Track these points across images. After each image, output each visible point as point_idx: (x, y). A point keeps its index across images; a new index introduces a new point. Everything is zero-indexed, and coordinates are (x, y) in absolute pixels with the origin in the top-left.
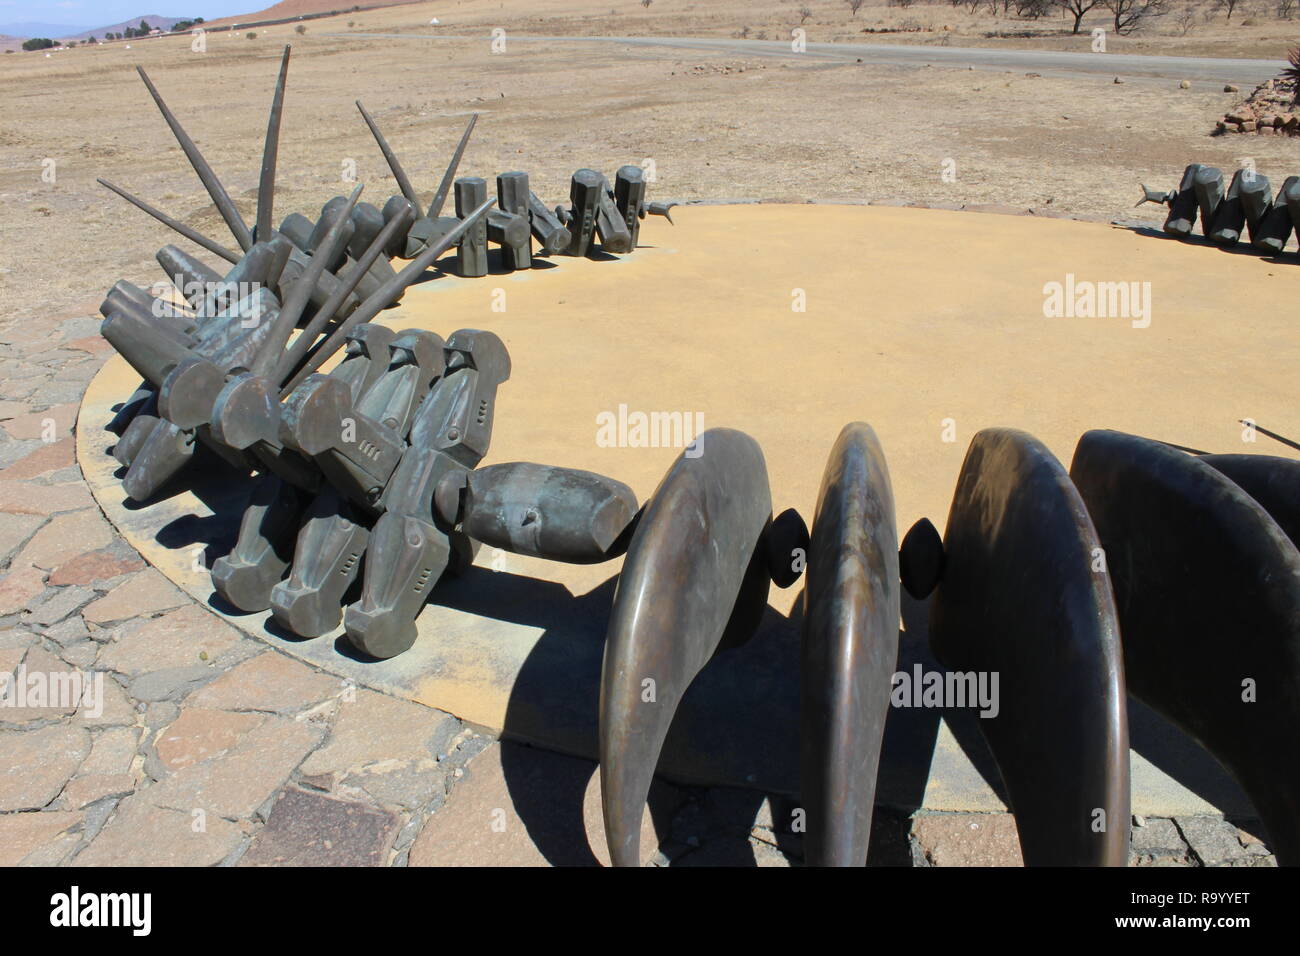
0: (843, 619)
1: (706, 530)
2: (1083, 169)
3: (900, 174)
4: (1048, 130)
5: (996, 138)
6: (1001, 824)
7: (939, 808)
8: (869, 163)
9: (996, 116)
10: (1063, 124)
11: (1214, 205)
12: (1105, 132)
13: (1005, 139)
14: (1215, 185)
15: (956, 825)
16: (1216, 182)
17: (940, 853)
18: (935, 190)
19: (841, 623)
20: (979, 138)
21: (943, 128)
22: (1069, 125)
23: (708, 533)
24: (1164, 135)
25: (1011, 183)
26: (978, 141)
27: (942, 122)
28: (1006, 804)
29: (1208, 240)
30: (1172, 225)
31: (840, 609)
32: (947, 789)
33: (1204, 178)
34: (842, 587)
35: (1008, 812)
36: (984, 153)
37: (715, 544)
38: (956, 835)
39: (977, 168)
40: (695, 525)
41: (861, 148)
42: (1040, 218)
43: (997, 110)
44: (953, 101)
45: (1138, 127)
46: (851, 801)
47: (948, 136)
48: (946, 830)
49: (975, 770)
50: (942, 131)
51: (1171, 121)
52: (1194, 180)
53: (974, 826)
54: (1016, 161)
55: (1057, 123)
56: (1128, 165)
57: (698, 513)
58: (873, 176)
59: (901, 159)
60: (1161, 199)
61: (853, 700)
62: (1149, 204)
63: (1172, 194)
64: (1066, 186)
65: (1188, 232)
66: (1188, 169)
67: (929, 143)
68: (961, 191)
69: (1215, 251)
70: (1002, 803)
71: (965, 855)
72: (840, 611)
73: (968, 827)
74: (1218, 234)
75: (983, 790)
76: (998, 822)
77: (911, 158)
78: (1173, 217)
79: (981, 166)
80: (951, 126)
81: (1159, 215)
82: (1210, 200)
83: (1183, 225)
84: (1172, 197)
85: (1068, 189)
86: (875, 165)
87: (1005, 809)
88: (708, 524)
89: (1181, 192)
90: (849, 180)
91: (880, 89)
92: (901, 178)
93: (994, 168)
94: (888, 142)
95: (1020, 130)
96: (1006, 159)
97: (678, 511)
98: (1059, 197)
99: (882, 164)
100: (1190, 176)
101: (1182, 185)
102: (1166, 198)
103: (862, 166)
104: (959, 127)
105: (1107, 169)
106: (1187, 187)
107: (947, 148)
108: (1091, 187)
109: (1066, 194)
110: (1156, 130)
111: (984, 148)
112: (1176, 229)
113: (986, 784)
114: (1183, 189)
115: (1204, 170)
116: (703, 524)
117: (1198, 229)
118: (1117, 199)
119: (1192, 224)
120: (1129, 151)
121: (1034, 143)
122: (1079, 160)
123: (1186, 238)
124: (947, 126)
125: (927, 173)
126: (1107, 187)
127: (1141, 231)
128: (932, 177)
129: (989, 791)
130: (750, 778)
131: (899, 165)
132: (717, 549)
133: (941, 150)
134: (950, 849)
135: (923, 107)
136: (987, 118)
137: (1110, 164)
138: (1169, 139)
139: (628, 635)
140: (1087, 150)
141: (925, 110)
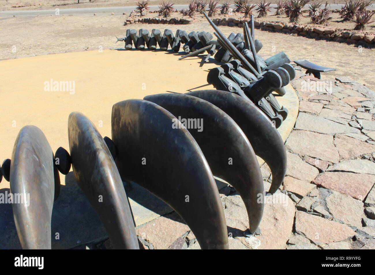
0: (107, 173)
1: (39, 162)
2: (93, 39)
3: (40, 48)
4: (80, 30)
5: (66, 34)
6: (161, 221)
7: (141, 224)
8: (29, 46)
9: (63, 28)
10: (84, 28)
11: (136, 39)
12: (96, 28)
13: (68, 34)
14: (135, 34)
15: (149, 227)
16: (135, 33)
17: (148, 237)
18: (53, 51)
19: (107, 175)
20: (61, 34)
21: (48, 33)
22: (85, 28)
23: (40, 162)
24: (112, 27)
25: (75, 45)
26: (61, 35)
27: (48, 31)
28: (159, 214)
29: (137, 49)
30: (127, 46)
31: (104, 171)
32: (141, 218)
33: (132, 32)
34: (102, 163)
35: (161, 216)
36: (64, 38)
37: (43, 165)
38: (150, 229)
39: (63, 42)
40: (34, 160)
41: (24, 42)
42: (90, 51)
43: (64, 26)
44: (49, 25)
45: (104, 26)
46: (131, 233)
47: (51, 35)
48: (146, 230)
49: (146, 208)
50: (49, 34)
51: (112, 23)
52: (129, 33)
53: (154, 225)
54: (74, 39)
55: (82, 28)
56: (106, 36)
57: (34, 156)
58: (31, 49)
59: (38, 43)
60: (122, 40)
61: (120, 200)
62: (119, 42)
63: (125, 38)
64: (91, 43)
65: (131, 48)
66: (127, 31)
67: (46, 38)
68: (61, 50)
69: (140, 51)
70: (158, 214)
71: (156, 234)
72: (105, 172)
73: (152, 225)
74: (139, 47)
75: (151, 213)
76: (160, 221)
77: (42, 43)
78: (127, 44)
79: (64, 42)
80: (51, 32)
81: (123, 44)
82: (135, 38)
83: (129, 46)
84: (125, 39)
85: (91, 44)
86: (31, 46)
87: (160, 216)
88: (39, 159)
89: (127, 37)
90: (23, 52)
91: (24, 24)
92: (40, 49)
93: (68, 42)
94: (33, 39)
95: (72, 31)
96: (71, 39)
97: (27, 157)
98: (90, 47)
99: (33, 46)
100: (128, 33)
101: (127, 35)
102: (123, 39)
103: (26, 47)
104: (54, 32)
105: (100, 37)
106: (128, 35)
107: (52, 38)
108: (97, 43)
109: (91, 45)
110: (109, 26)
111: (63, 37)
112: (128, 47)
113: (151, 211)
114: (127, 36)
115: (132, 30)
116: (37, 159)
117: (134, 47)
118: (106, 45)
119: (132, 45)
120: (105, 32)
121: (77, 33)
122: (91, 36)
123: (131, 49)
124: (49, 32)
125: (48, 46)
126: (102, 42)
127: (119, 50)
128: (50, 47)
129: (153, 213)
130: (78, 242)
131: (39, 46)
132: (45, 167)
133: (50, 39)
134: (151, 235)
135: (40, 28)
136: (61, 29)
137: (100, 36)
138: (114, 28)
139: (25, 210)
140: (93, 33)
141: (41, 29)
